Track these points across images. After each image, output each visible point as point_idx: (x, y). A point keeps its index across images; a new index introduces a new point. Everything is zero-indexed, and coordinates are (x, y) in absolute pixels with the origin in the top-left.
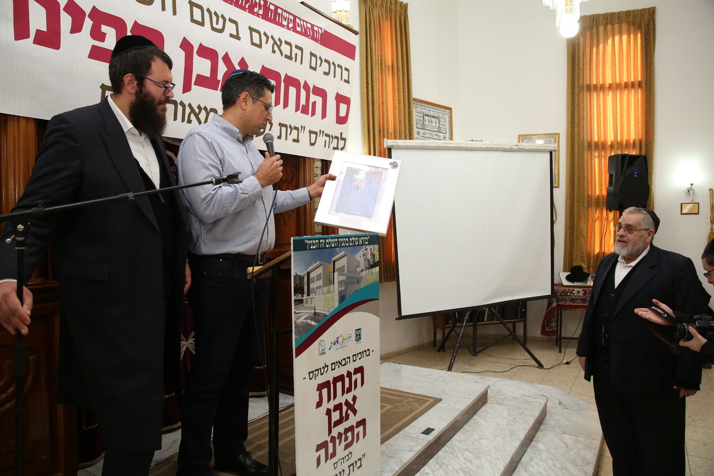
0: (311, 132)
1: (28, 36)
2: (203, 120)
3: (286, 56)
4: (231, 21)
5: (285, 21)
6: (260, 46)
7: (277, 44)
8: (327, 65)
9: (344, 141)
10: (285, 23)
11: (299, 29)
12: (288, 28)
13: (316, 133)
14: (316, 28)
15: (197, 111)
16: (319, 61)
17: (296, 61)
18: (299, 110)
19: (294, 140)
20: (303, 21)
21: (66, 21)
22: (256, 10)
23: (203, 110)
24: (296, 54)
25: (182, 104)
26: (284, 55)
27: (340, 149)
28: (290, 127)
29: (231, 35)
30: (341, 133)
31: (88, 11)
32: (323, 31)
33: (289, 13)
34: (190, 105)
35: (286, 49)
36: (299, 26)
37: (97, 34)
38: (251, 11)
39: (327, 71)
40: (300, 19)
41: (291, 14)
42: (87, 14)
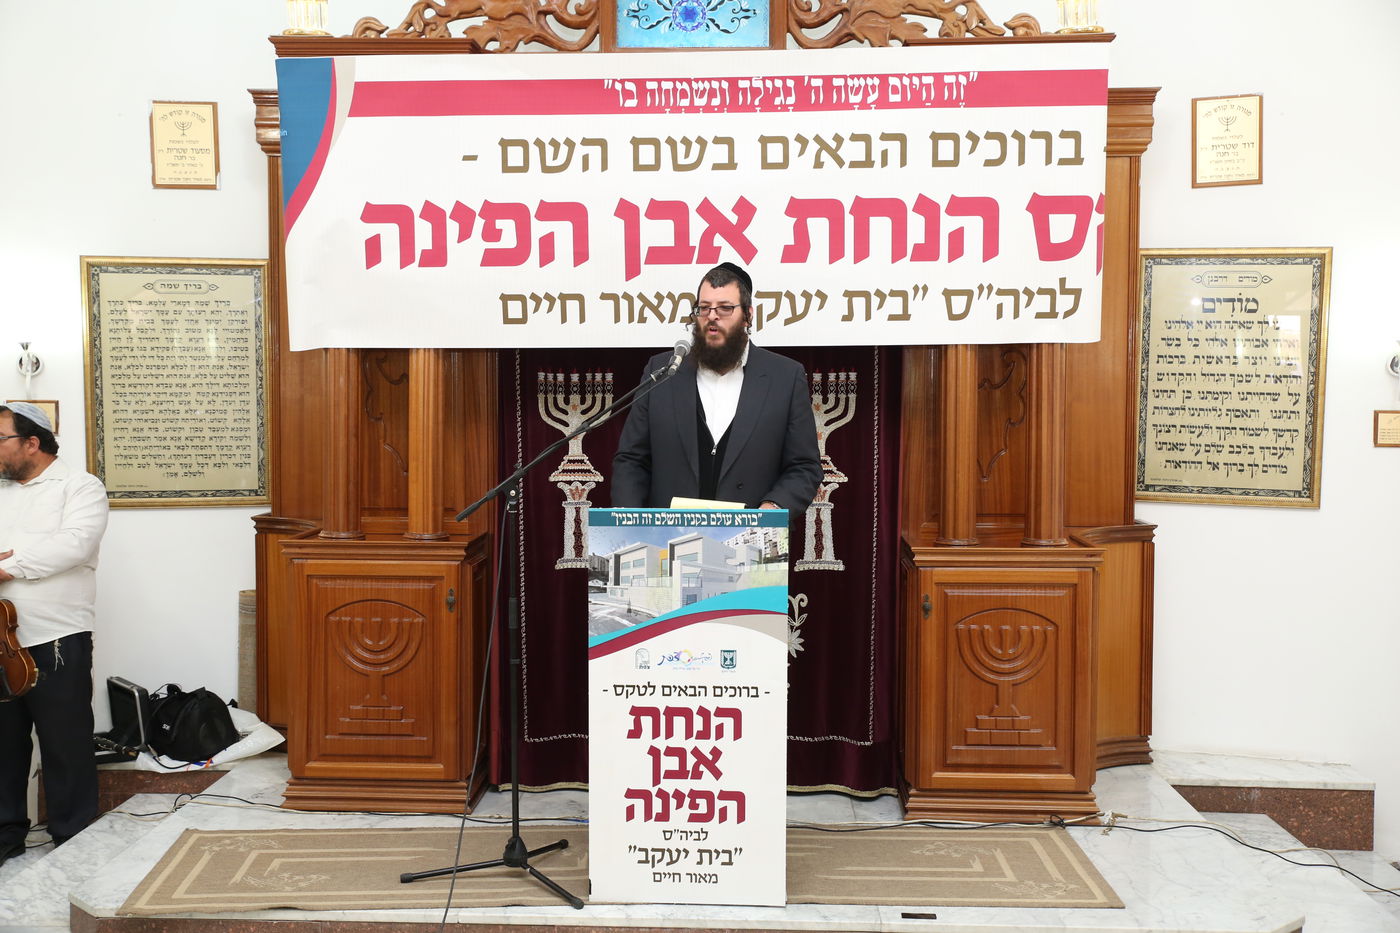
0: (948, 294)
1: (412, 260)
2: (667, 316)
3: (854, 165)
4: (717, 140)
5: (856, 93)
6: (784, 165)
7: (830, 149)
8: (996, 144)
9: (1071, 298)
10: (855, 99)
11: (895, 98)
12: (864, 105)
13: (969, 294)
14: (948, 79)
15: (655, 302)
16: (966, 144)
17: (884, 163)
18: (905, 255)
19: (892, 318)
20: (910, 76)
21: (453, 228)
22: (777, 101)
23: (666, 299)
24: (885, 154)
25: (626, 296)
26: (847, 164)
27: (1061, 316)
28: (879, 293)
29: (717, 167)
30: (1063, 281)
31: (477, 207)
32: (974, 76)
33: (865, 77)
34: (641, 297)
35: (853, 151)
36: (895, 90)
37: (492, 234)
38: (768, 106)
39: (997, 155)
40: (900, 76)
41: (872, 76)
42: (477, 213)
